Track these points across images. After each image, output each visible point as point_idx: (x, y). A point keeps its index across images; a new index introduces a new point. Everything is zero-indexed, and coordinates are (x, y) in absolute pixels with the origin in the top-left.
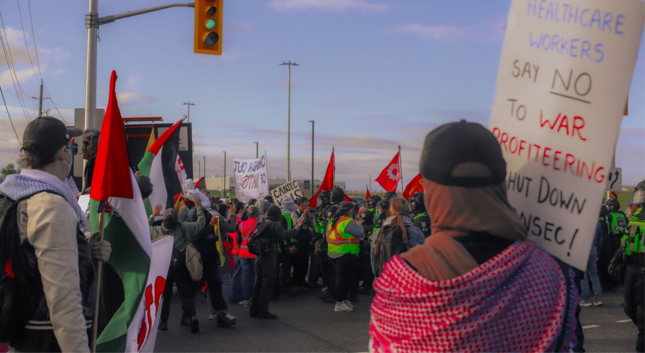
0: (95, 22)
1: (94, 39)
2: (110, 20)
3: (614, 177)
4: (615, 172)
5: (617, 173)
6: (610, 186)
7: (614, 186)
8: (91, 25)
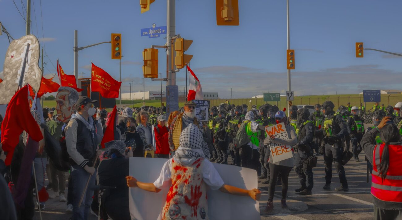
0: (77, 49)
1: (77, 56)
2: (82, 48)
3: (290, 95)
4: (291, 93)
5: (292, 93)
6: (288, 99)
7: (290, 98)
8: (75, 51)
